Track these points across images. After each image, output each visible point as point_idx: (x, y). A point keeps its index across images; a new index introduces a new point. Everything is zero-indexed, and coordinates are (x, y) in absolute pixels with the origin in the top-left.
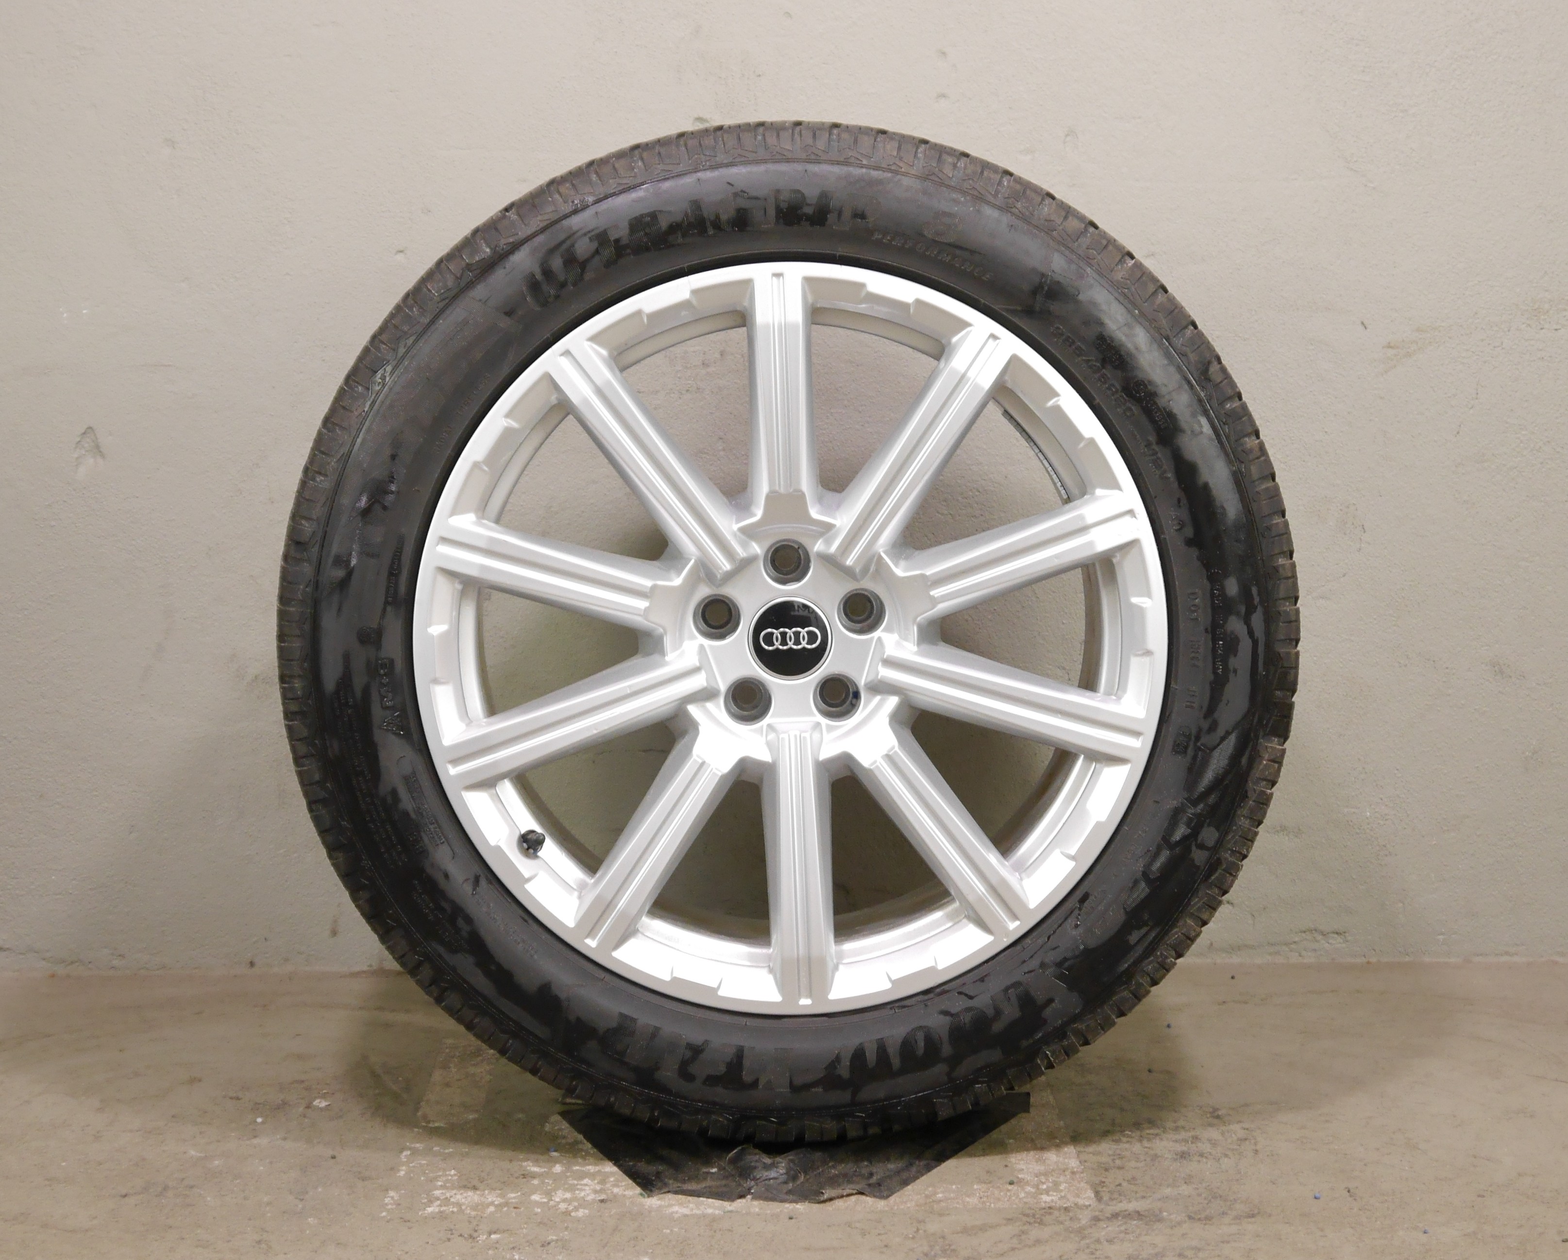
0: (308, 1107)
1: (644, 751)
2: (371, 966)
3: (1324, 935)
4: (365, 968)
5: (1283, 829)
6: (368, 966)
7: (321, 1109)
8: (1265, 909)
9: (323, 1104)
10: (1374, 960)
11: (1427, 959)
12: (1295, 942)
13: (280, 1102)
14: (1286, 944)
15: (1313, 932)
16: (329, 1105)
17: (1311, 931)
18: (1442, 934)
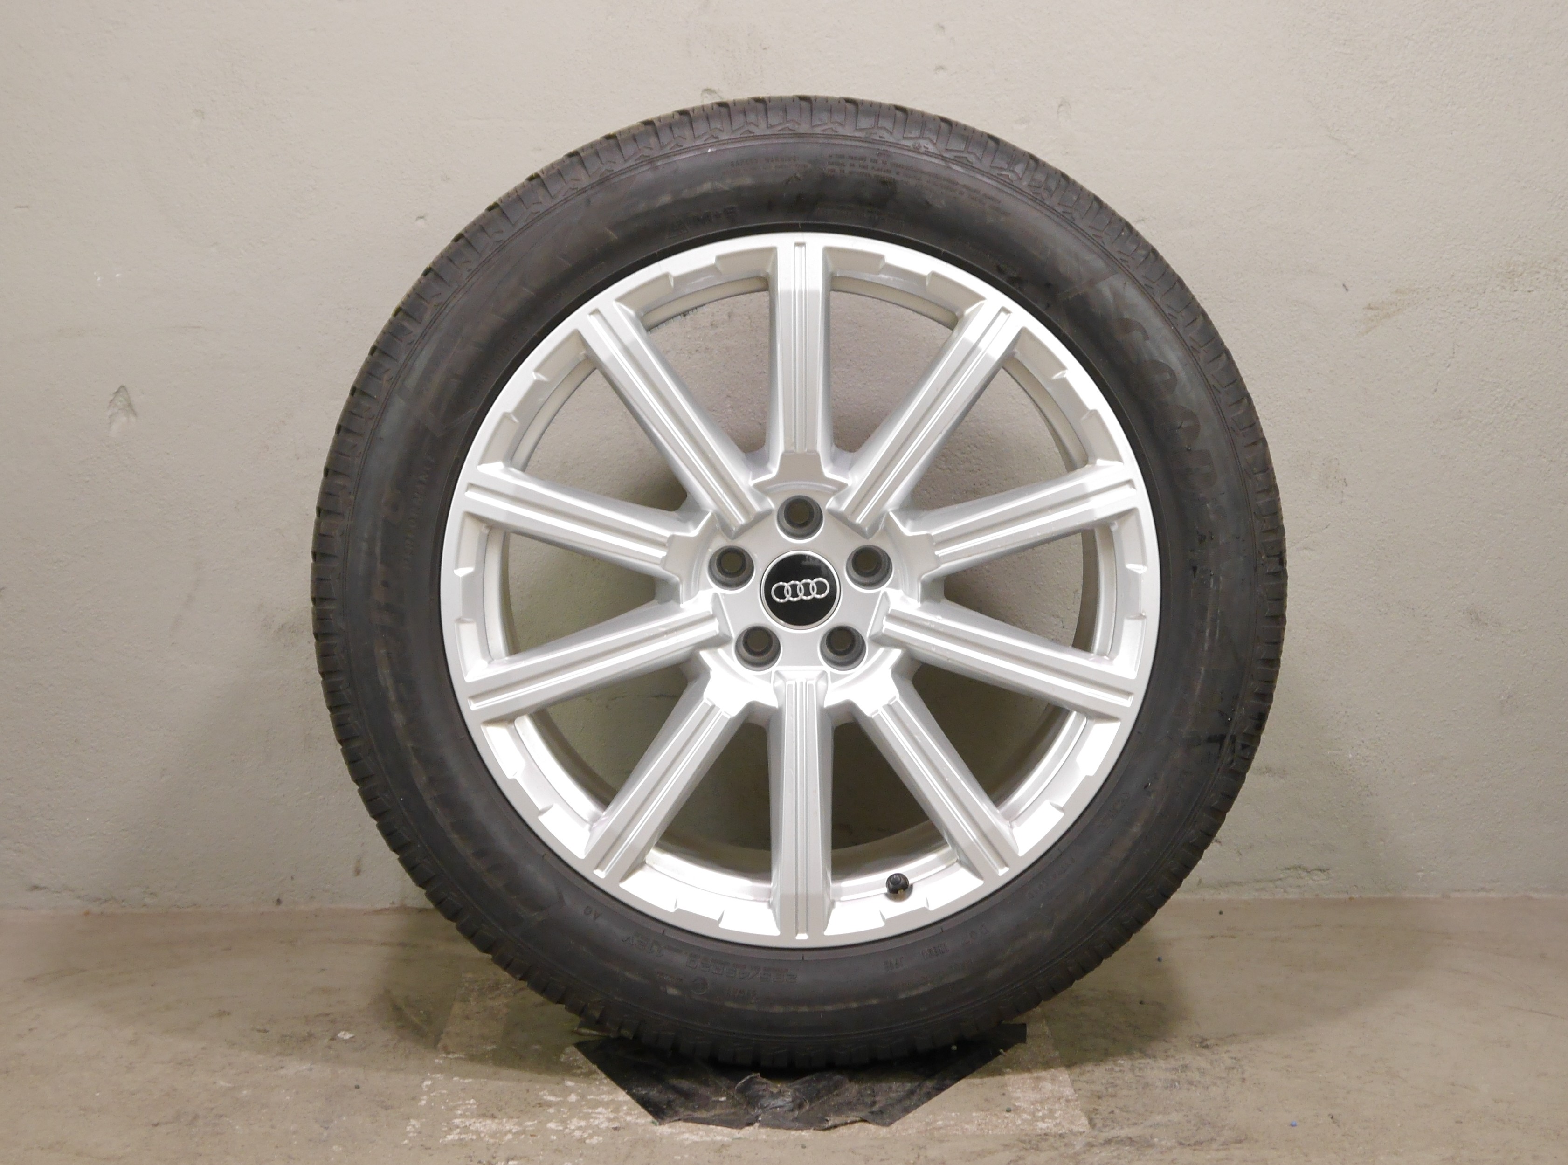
0: (332, 1039)
1: (657, 697)
2: (393, 903)
3: (1309, 872)
4: (388, 906)
5: (1269, 770)
6: (391, 903)
7: (346, 1041)
8: (1251, 847)
9: (348, 1036)
10: (1355, 896)
11: (1407, 895)
12: (1280, 879)
13: (306, 1035)
14: (1273, 881)
15: (1298, 869)
16: (353, 1037)
17: (1295, 868)
18: (1422, 871)
